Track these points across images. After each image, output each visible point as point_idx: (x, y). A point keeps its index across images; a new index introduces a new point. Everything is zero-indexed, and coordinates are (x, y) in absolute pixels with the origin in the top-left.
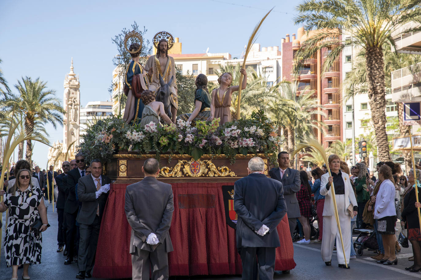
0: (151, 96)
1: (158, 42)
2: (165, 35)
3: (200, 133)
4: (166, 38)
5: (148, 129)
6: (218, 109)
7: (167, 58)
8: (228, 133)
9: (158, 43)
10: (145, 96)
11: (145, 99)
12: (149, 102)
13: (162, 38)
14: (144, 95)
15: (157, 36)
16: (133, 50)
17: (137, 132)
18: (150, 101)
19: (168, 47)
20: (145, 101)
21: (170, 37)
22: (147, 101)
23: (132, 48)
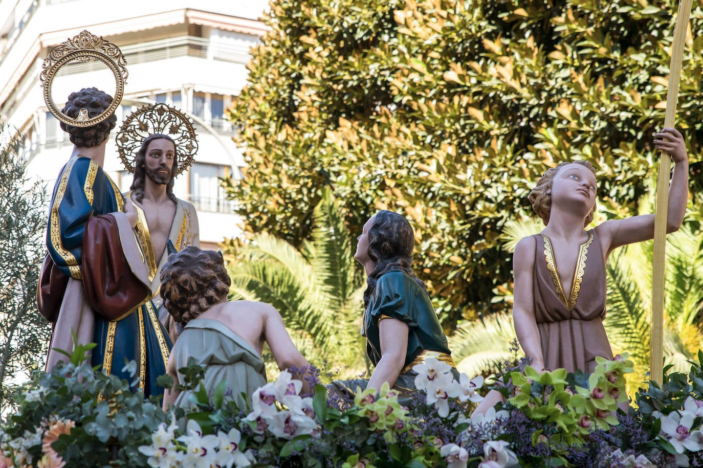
0: (210, 273)
1: (138, 144)
2: (165, 116)
3: (539, 439)
4: (166, 132)
5: (269, 414)
6: (554, 328)
7: (170, 202)
8: (684, 434)
9: (137, 150)
10: (184, 277)
11: (182, 290)
12: (203, 302)
13: (151, 131)
14: (180, 272)
15: (135, 122)
16: (83, 116)
17: (208, 430)
18: (211, 301)
19: (175, 164)
20: (183, 300)
21: (184, 128)
22: (196, 302)
23: (80, 106)
